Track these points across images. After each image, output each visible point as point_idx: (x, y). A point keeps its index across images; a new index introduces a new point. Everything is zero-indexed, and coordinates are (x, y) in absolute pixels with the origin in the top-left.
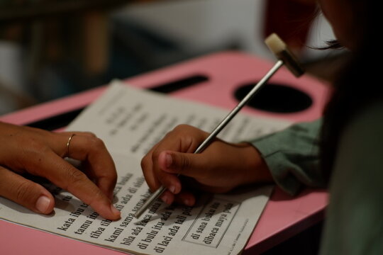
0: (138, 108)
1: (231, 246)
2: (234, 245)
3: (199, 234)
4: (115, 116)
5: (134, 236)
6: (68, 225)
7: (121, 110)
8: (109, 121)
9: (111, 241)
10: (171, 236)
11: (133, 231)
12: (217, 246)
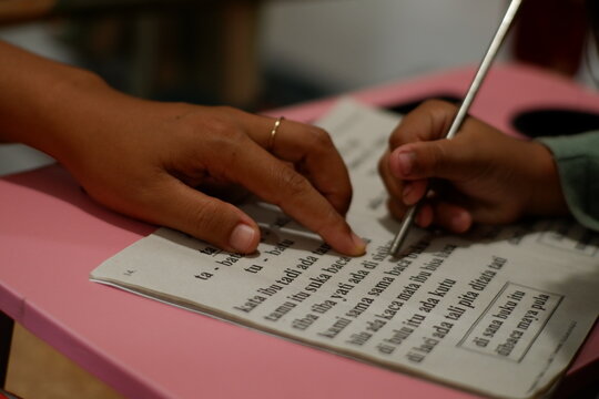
1: (544, 362)
2: (551, 361)
3: (487, 338)
10: (437, 339)
11: (368, 325)
12: (520, 360)
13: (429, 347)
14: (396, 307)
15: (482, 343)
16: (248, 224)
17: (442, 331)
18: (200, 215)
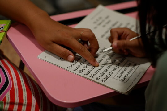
0: (107, 17)
1: (131, 83)
2: (133, 82)
3: (120, 76)
4: (97, 20)
5: (95, 74)
6: (71, 66)
7: (100, 18)
8: (95, 23)
9: (86, 75)
10: (109, 76)
11: (95, 72)
12: (126, 82)
13: (107, 78)
14: (102, 67)
15: (119, 77)
16: (72, 55)
17: (111, 74)
18: (61, 53)
